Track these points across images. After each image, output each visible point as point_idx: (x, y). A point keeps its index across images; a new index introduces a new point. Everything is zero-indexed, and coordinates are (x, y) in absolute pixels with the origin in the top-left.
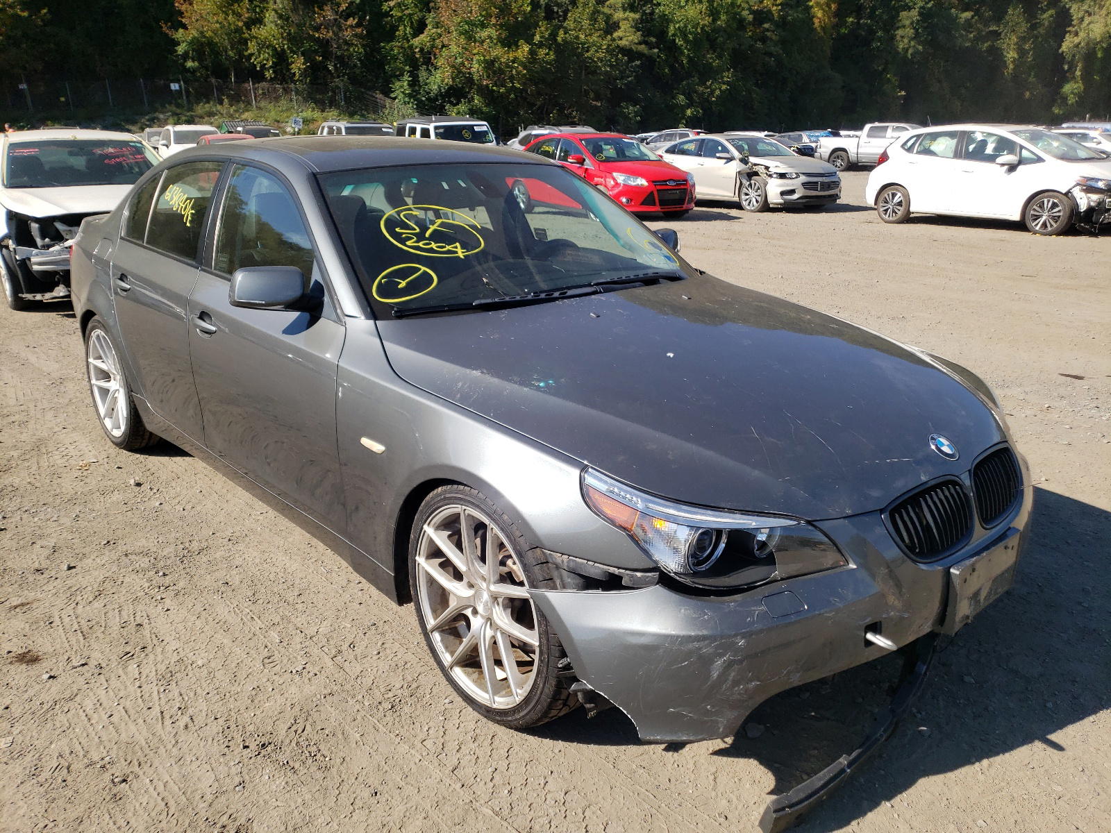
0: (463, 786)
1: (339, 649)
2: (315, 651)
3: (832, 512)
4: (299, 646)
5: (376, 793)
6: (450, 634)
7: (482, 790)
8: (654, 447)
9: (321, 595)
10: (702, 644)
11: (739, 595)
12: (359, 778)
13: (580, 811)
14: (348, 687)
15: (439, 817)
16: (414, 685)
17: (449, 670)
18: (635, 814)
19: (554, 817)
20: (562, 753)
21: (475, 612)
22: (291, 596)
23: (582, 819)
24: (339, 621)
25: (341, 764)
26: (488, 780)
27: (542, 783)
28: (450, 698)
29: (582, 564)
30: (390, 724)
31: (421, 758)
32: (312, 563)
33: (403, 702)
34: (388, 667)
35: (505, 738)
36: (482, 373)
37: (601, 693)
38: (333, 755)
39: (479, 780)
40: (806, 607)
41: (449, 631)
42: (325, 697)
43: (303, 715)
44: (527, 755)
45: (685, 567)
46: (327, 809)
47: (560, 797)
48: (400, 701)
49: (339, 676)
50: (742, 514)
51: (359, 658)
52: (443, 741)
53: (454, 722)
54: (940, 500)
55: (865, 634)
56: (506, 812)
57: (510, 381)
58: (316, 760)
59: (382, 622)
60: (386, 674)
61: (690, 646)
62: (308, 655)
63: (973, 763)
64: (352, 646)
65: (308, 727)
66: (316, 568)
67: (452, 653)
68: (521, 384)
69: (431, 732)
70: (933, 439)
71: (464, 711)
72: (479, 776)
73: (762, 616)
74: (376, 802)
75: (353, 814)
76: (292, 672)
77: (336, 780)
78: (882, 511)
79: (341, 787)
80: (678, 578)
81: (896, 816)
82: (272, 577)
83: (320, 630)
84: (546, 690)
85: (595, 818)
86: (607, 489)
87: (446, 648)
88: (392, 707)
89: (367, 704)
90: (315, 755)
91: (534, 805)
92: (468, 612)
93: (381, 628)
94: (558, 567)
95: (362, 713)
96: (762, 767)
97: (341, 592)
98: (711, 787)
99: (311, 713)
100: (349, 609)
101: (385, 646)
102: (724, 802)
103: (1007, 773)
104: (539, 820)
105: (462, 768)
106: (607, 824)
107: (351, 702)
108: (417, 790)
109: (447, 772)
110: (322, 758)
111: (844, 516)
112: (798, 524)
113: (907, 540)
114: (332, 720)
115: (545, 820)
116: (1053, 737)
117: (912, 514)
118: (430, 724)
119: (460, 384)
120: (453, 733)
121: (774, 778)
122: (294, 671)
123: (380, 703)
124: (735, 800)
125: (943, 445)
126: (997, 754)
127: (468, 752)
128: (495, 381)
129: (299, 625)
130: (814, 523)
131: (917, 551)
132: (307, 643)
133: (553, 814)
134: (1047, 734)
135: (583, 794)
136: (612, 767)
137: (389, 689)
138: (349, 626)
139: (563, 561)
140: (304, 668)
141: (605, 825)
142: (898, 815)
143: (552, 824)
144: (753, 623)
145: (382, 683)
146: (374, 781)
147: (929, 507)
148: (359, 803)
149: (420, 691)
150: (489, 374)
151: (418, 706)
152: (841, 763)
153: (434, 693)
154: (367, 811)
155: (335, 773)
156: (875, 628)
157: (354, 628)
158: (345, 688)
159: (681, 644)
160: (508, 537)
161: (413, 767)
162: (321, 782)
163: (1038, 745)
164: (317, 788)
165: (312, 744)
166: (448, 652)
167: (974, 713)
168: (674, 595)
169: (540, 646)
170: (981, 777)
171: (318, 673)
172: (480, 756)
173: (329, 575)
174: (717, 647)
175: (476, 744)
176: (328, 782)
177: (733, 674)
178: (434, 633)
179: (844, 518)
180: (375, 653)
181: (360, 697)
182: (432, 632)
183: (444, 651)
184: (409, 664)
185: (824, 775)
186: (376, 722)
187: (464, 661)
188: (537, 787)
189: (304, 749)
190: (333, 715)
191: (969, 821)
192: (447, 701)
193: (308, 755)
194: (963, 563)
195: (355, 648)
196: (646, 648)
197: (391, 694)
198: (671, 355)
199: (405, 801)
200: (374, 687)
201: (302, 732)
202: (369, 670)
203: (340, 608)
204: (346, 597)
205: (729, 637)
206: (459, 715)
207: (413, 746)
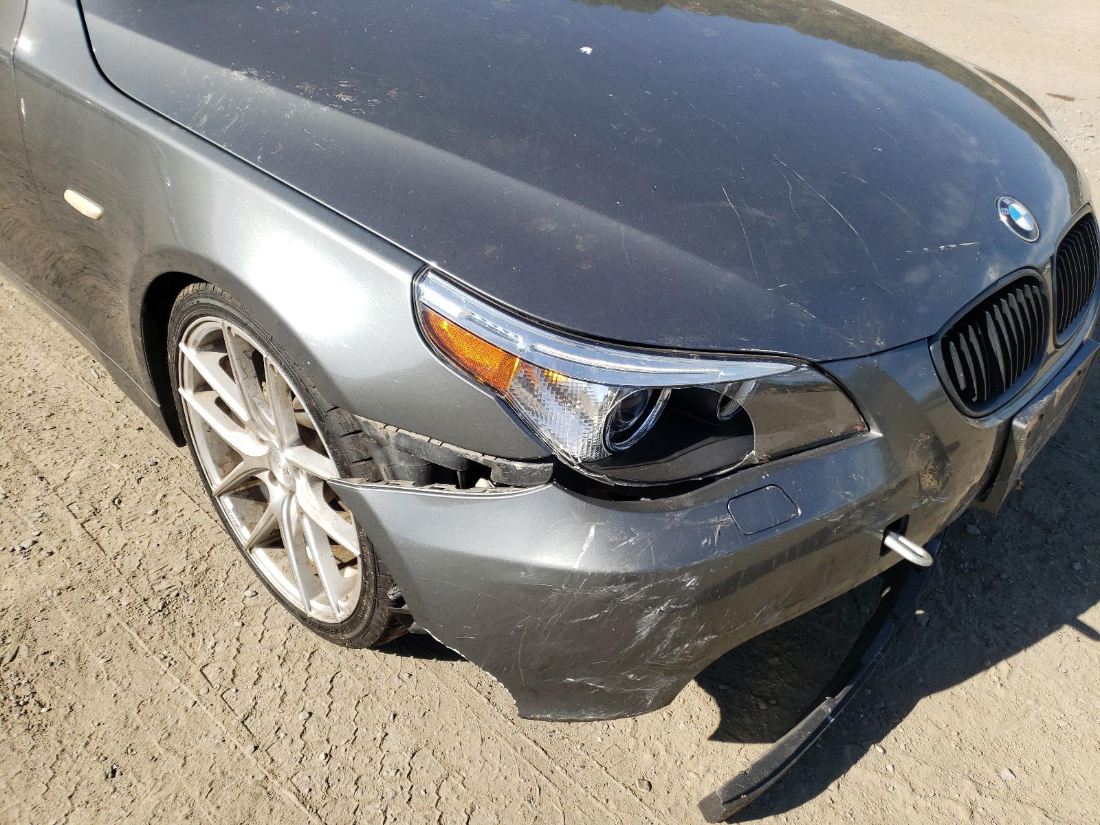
0: (256, 748)
1: (97, 506)
2: (58, 512)
3: (853, 345)
4: (34, 503)
5: (114, 772)
6: (248, 497)
7: (284, 753)
8: (552, 227)
9: (83, 416)
10: (623, 588)
11: (689, 494)
12: (91, 744)
13: (432, 788)
14: (99, 574)
15: (210, 813)
16: (202, 568)
17: (248, 551)
18: (515, 788)
19: (391, 801)
20: (414, 678)
21: (273, 478)
22: (36, 418)
23: (435, 802)
24: (102, 458)
25: (66, 718)
26: (297, 736)
27: (379, 735)
28: (253, 588)
29: (420, 443)
30: (156, 637)
31: (195, 699)
32: (79, 362)
33: (181, 596)
34: (165, 537)
35: (330, 655)
36: (249, 75)
37: (455, 650)
38: (55, 702)
39: (282, 735)
40: (800, 512)
41: (247, 493)
42: (59, 594)
43: (18, 630)
44: (360, 685)
45: (599, 449)
46: (29, 808)
47: (404, 760)
48: (178, 595)
49: (88, 553)
50: (702, 357)
51: (124, 522)
52: (234, 664)
53: (255, 630)
54: (1012, 311)
55: (884, 539)
56: (317, 796)
57: (296, 92)
58: (26, 712)
59: (167, 459)
60: (162, 547)
61: (604, 590)
62: (46, 519)
63: (987, 668)
64: (117, 501)
65: (23, 652)
66: (83, 372)
67: (251, 527)
68: (315, 99)
69: (218, 649)
70: (1004, 205)
71: (272, 609)
72: (283, 727)
73: (729, 534)
74: (111, 790)
75: (71, 817)
76: (14, 550)
77: (51, 750)
78: (931, 340)
79: (59, 763)
80: (586, 473)
81: (890, 768)
82: (13, 387)
83: (72, 475)
84: (377, 616)
85: (454, 799)
86: (461, 314)
87: (242, 519)
88: (163, 607)
89: (124, 604)
90: (27, 703)
91: (363, 779)
92: (264, 477)
93: (164, 469)
94: (380, 444)
95: (116, 619)
96: (701, 691)
97: (114, 410)
98: (629, 730)
99: (32, 623)
100: (122, 438)
101: (167, 500)
102: (648, 757)
103: (1034, 682)
104: (369, 808)
105: (258, 715)
106: (473, 810)
107: (101, 599)
108: (183, 761)
109: (234, 723)
110: (36, 709)
111: (873, 351)
112: (796, 369)
113: (963, 386)
114: (65, 634)
115: (376, 808)
116: (1087, 618)
117: (973, 339)
118: (220, 635)
119: (210, 96)
120: (253, 651)
121: (717, 709)
122: (18, 549)
123: (145, 600)
124: (662, 752)
125: (1019, 216)
126: (1017, 650)
127: (271, 684)
128: (271, 92)
129: (41, 467)
130: (824, 366)
131: (974, 399)
132: (47, 499)
133: (390, 795)
134: (1078, 615)
135: (439, 754)
136: (486, 701)
137: (162, 574)
138: (117, 467)
139: (388, 436)
140: (35, 542)
141: (468, 812)
142: (893, 766)
143: (389, 816)
144: (711, 548)
145: (153, 565)
146: (114, 750)
147: (996, 323)
148: (82, 795)
149: (210, 576)
150: (259, 78)
151: (205, 602)
152: (822, 712)
153: (232, 578)
154: (94, 809)
155: (53, 736)
156: (899, 527)
157: (124, 471)
158: (95, 575)
159: (588, 586)
160: (295, 383)
161: (183, 717)
162: (27, 755)
163: (1067, 630)
164: (19, 768)
165: (23, 682)
166: (245, 524)
167: (983, 584)
168: (578, 501)
169: (362, 556)
170: (1000, 692)
171: (55, 550)
172: (289, 689)
173: (101, 383)
174: (650, 592)
175: (285, 669)
176: (40, 757)
177: (673, 630)
178: (222, 497)
179: (871, 355)
180: (151, 512)
181: (115, 591)
182: (219, 496)
183: (239, 524)
184: (199, 530)
185: (799, 734)
186: (135, 635)
187: (267, 540)
188: (371, 744)
189: (10, 692)
190: (68, 625)
191: (990, 771)
192: (248, 593)
193: (13, 704)
194: (1030, 408)
195: (122, 505)
196: (527, 589)
197: (164, 584)
198: (587, 50)
199: (160, 784)
200: (140, 573)
201: (11, 661)
202: (137, 542)
203: (108, 437)
204: (121, 418)
205: (671, 574)
206: (264, 617)
207: (185, 679)
